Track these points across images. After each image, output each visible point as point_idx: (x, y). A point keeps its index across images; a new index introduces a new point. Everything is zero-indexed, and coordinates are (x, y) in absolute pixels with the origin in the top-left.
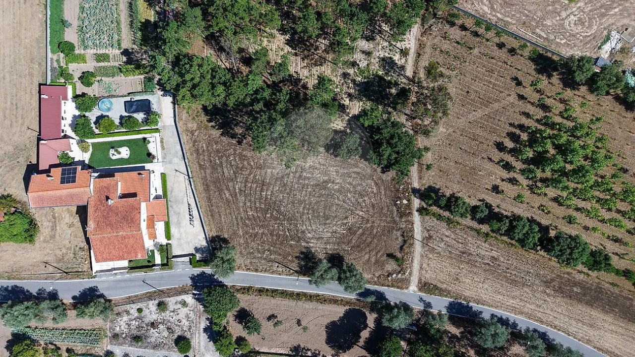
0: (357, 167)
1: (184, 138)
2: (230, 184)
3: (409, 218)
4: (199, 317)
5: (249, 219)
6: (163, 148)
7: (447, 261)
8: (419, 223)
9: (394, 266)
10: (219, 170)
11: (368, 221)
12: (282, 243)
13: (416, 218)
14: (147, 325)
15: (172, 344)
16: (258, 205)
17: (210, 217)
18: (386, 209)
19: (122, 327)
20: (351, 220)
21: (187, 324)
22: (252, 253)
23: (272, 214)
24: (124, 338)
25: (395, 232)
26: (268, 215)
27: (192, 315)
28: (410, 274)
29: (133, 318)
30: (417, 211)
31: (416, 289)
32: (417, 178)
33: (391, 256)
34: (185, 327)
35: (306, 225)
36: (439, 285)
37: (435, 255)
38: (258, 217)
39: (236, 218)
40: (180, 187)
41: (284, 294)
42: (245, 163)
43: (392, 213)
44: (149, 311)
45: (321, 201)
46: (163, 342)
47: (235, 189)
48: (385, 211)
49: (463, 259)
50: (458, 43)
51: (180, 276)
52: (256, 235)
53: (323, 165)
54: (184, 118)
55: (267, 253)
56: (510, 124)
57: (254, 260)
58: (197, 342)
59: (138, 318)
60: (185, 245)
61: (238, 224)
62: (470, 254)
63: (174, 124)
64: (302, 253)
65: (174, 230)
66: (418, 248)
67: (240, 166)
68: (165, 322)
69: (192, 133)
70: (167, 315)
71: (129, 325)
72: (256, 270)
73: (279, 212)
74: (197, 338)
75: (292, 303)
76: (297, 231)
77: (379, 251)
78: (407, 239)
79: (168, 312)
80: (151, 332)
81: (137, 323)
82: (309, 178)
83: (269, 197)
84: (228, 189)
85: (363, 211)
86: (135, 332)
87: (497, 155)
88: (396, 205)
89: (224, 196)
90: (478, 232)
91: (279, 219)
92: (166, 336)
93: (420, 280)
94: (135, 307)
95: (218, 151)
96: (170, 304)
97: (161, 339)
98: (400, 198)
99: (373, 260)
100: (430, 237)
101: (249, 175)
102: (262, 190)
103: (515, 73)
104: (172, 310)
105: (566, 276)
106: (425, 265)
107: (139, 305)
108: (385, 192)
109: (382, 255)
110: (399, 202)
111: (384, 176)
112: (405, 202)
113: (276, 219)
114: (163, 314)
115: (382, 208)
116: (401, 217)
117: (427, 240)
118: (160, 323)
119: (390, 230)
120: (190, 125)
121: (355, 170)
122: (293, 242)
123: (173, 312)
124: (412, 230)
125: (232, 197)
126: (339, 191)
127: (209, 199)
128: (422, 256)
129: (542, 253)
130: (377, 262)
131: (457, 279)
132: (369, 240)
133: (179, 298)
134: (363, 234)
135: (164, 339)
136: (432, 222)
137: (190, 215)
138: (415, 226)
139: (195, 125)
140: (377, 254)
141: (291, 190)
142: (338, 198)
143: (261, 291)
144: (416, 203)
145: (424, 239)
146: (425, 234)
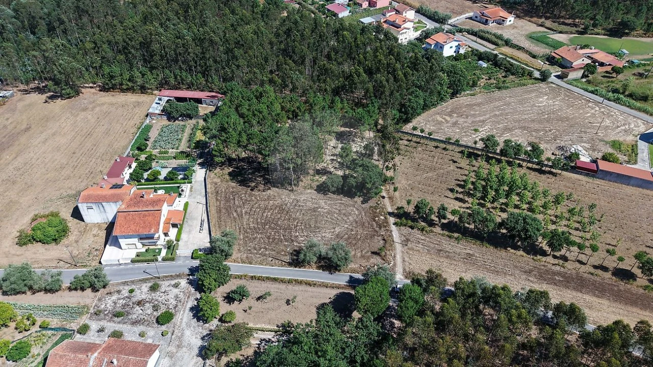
0: (341, 200)
1: (208, 186)
2: (239, 210)
3: (387, 228)
4: (188, 297)
5: (250, 229)
6: (191, 191)
8: (397, 232)
9: (379, 260)
10: (232, 202)
11: (352, 230)
12: (276, 244)
13: (393, 228)
14: (133, 303)
15: (153, 320)
16: (259, 220)
17: (217, 228)
19: (108, 305)
20: (337, 230)
21: (174, 302)
22: (250, 250)
23: (270, 226)
24: (105, 315)
25: (376, 237)
26: (267, 227)
27: (181, 296)
28: (395, 265)
29: (122, 297)
30: (394, 224)
31: (402, 277)
32: (390, 206)
33: (374, 253)
34: (171, 305)
35: (299, 232)
37: (415, 252)
38: (259, 228)
39: (240, 228)
40: (198, 211)
41: (275, 280)
42: (253, 198)
43: (372, 226)
44: (140, 291)
45: (313, 218)
46: (144, 319)
47: (242, 212)
48: (366, 224)
49: (441, 255)
50: (406, 146)
51: (179, 266)
52: (254, 239)
53: (315, 199)
54: (212, 176)
55: (262, 250)
56: (456, 180)
57: (250, 255)
58: (180, 318)
59: (127, 297)
60: (190, 245)
61: (240, 232)
62: (447, 251)
63: (203, 180)
64: (295, 251)
65: (184, 236)
66: (398, 247)
67: (249, 199)
68: (153, 301)
69: (216, 184)
70: (156, 295)
71: (115, 303)
72: (251, 263)
73: (277, 224)
74: (180, 315)
75: (283, 286)
76: (291, 236)
77: (364, 250)
78: (387, 241)
79: (158, 293)
80: (135, 310)
81: (124, 302)
82: (303, 206)
83: (269, 216)
84: (236, 211)
85: (347, 225)
86: (118, 309)
87: (450, 195)
88: (375, 220)
89: (232, 216)
90: (450, 237)
91: (276, 229)
92: (149, 313)
93: (404, 269)
94: (128, 288)
95: (233, 192)
96: (163, 286)
97: (143, 316)
98: (378, 217)
99: (359, 255)
100: (408, 240)
101: (255, 204)
102: (264, 212)
103: (450, 158)
104: (164, 291)
105: (542, 267)
106: (407, 259)
107: (133, 287)
108: (365, 215)
109: (368, 252)
110: (377, 219)
111: (363, 206)
112: (382, 218)
113: (273, 229)
114: (153, 294)
115: (364, 223)
116: (380, 228)
117: (406, 242)
118: (147, 302)
119: (372, 236)
120: (215, 180)
121: (340, 202)
122: (286, 243)
123: (164, 293)
124: (391, 236)
125: (239, 216)
126: (327, 213)
127: (220, 218)
128: (403, 252)
129: (512, 251)
130: (362, 257)
131: (440, 269)
132: (354, 242)
133: (173, 282)
134: (349, 238)
135: (147, 316)
136: (406, 230)
137: (201, 227)
138: (393, 233)
139: (219, 180)
140: (362, 251)
141: (287, 212)
142: (326, 217)
143: (252, 278)
144: (392, 220)
145: (402, 241)
146: (403, 238)
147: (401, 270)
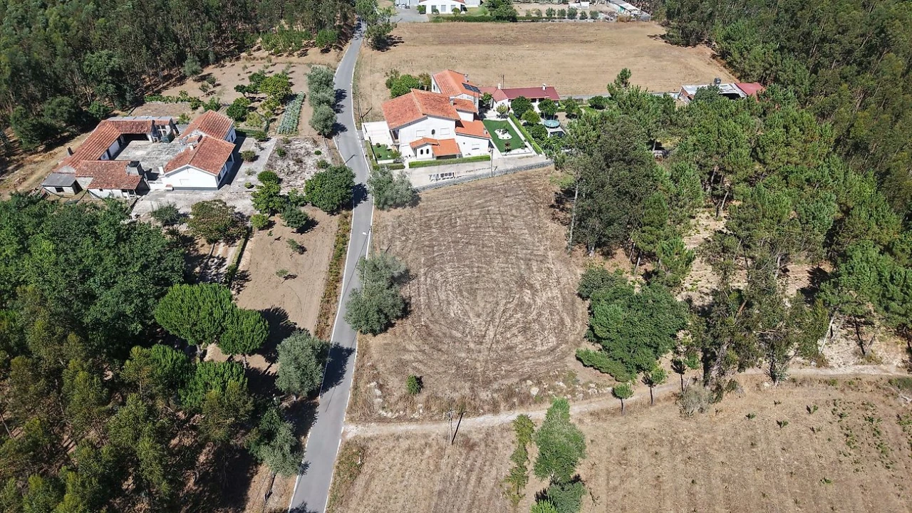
0: (573, 322)
2: (494, 203)
3: (503, 404)
6: (519, 158)
7: (420, 489)
8: (495, 424)
9: (399, 392)
11: (479, 343)
12: (419, 250)
13: (507, 417)
14: (299, 159)
16: (473, 226)
18: (509, 368)
19: (298, 145)
20: (475, 321)
22: (401, 226)
23: (461, 238)
24: (284, 147)
25: (468, 385)
26: (459, 235)
28: (382, 420)
29: (309, 150)
30: (521, 417)
31: (349, 436)
32: (591, 409)
35: (454, 271)
36: (361, 481)
37: (431, 461)
38: (455, 227)
42: (528, 212)
43: (504, 378)
44: (317, 159)
45: (498, 284)
46: (275, 170)
47: (488, 207)
48: (506, 367)
53: (559, 282)
55: (404, 238)
57: (391, 228)
59: (309, 153)
61: (441, 212)
64: (408, 271)
65: (421, 170)
66: (443, 428)
68: (302, 170)
71: (300, 148)
73: (468, 244)
75: (324, 268)
76: (442, 263)
77: (425, 364)
79: (315, 171)
80: (289, 161)
81: (302, 153)
82: (529, 268)
83: (487, 234)
85: (495, 335)
86: (291, 152)
88: (523, 380)
89: (476, 199)
91: (457, 245)
92: (283, 172)
93: (371, 439)
94: (323, 150)
98: (538, 384)
99: (407, 357)
100: (471, 447)
101: (513, 216)
102: (494, 228)
106: (405, 443)
107: (326, 154)
108: (542, 364)
110: (530, 383)
112: (534, 392)
113: (456, 242)
114: (312, 168)
115: (511, 362)
116: (501, 392)
117: (464, 442)
118: (301, 166)
119: (468, 378)
121: (567, 320)
122: (423, 260)
123: (315, 174)
124: (479, 412)
125: (476, 205)
126: (522, 302)
128: (426, 436)
130: (404, 364)
132: (445, 348)
134: (453, 338)
136: (507, 446)
138: (489, 416)
140: (420, 361)
141: (505, 253)
142: (509, 303)
144: (538, 414)
145: (463, 435)
146: (475, 437)
147: (369, 434)
